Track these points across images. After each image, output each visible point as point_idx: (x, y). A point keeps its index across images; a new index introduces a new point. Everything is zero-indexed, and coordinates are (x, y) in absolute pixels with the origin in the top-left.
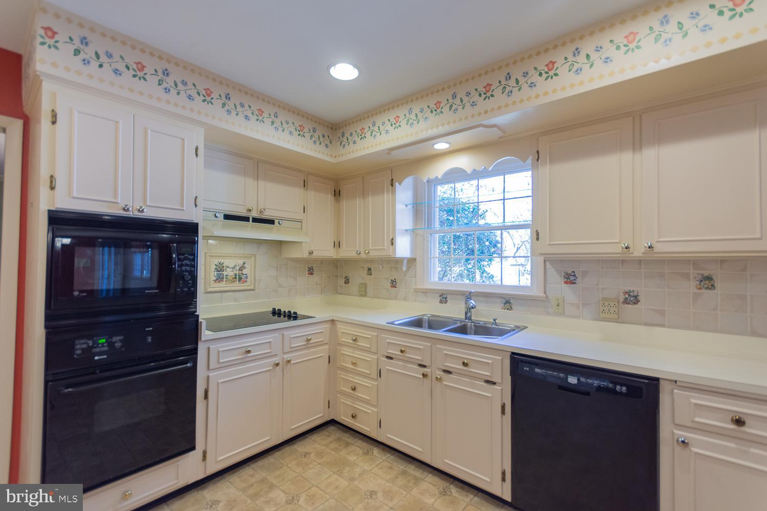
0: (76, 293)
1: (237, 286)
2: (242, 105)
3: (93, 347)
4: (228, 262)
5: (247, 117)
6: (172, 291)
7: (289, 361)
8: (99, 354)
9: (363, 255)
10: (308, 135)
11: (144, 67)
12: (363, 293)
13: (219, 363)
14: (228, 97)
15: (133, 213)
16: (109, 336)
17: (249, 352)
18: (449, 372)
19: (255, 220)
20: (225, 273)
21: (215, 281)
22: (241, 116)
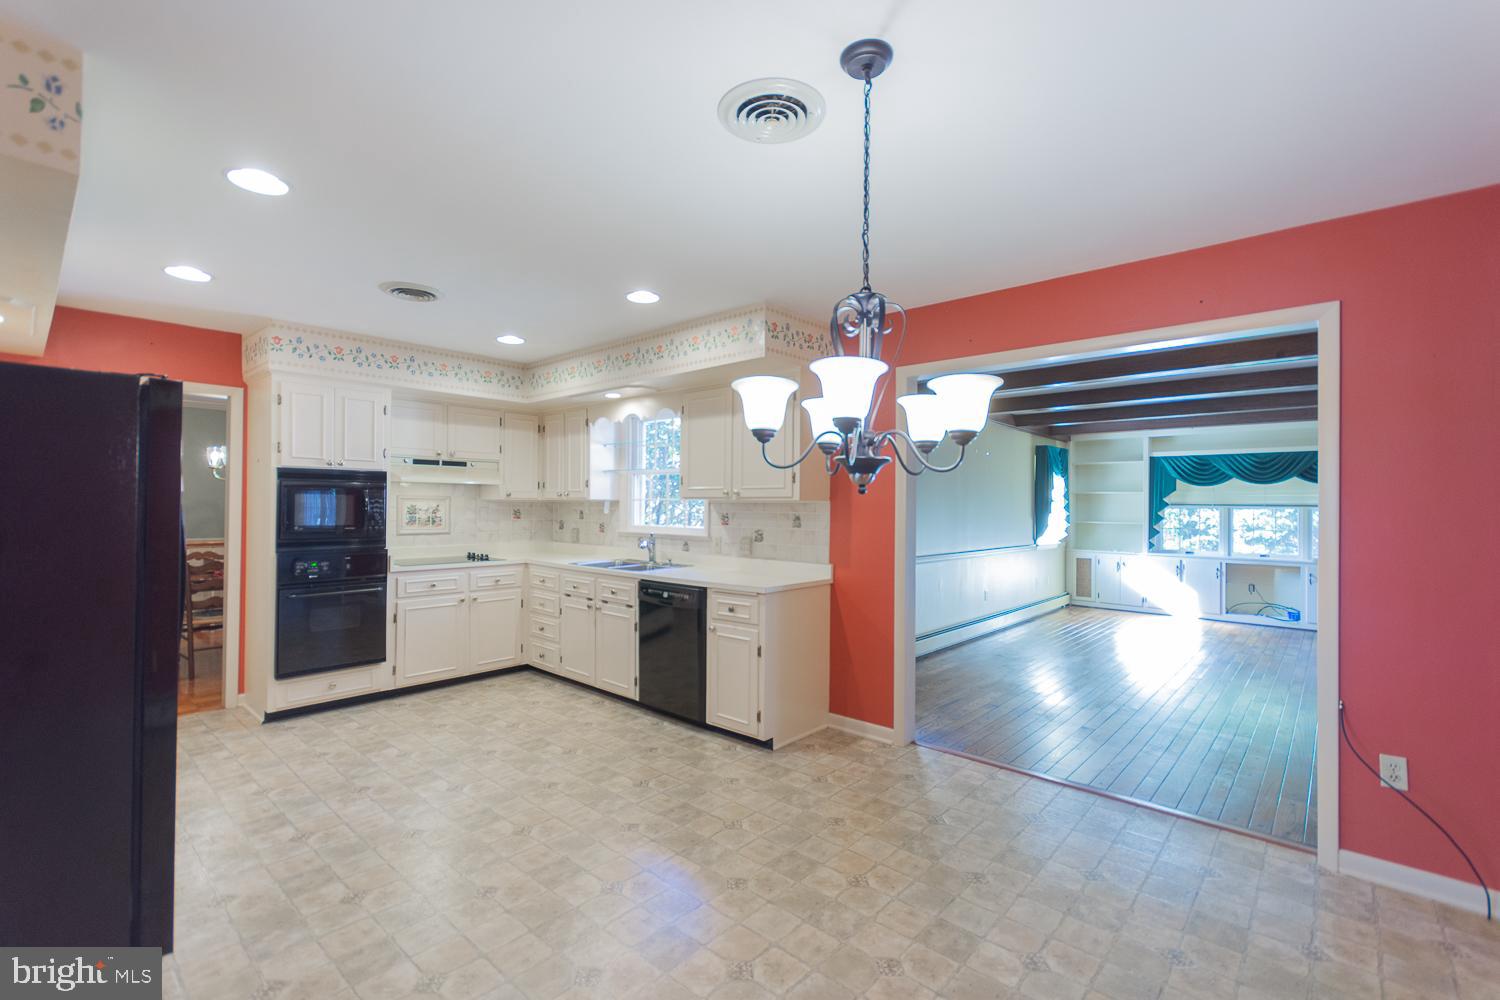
0: (296, 528)
1: (430, 528)
2: (426, 364)
3: (307, 569)
4: (420, 505)
5: (430, 374)
6: (365, 528)
7: (475, 599)
8: (313, 574)
9: (564, 498)
10: (495, 381)
11: (342, 350)
12: (576, 540)
13: (406, 592)
14: (412, 360)
15: (335, 467)
16: (319, 561)
17: (434, 585)
18: (606, 602)
19: (445, 463)
20: (417, 516)
21: (407, 524)
22: (425, 374)
